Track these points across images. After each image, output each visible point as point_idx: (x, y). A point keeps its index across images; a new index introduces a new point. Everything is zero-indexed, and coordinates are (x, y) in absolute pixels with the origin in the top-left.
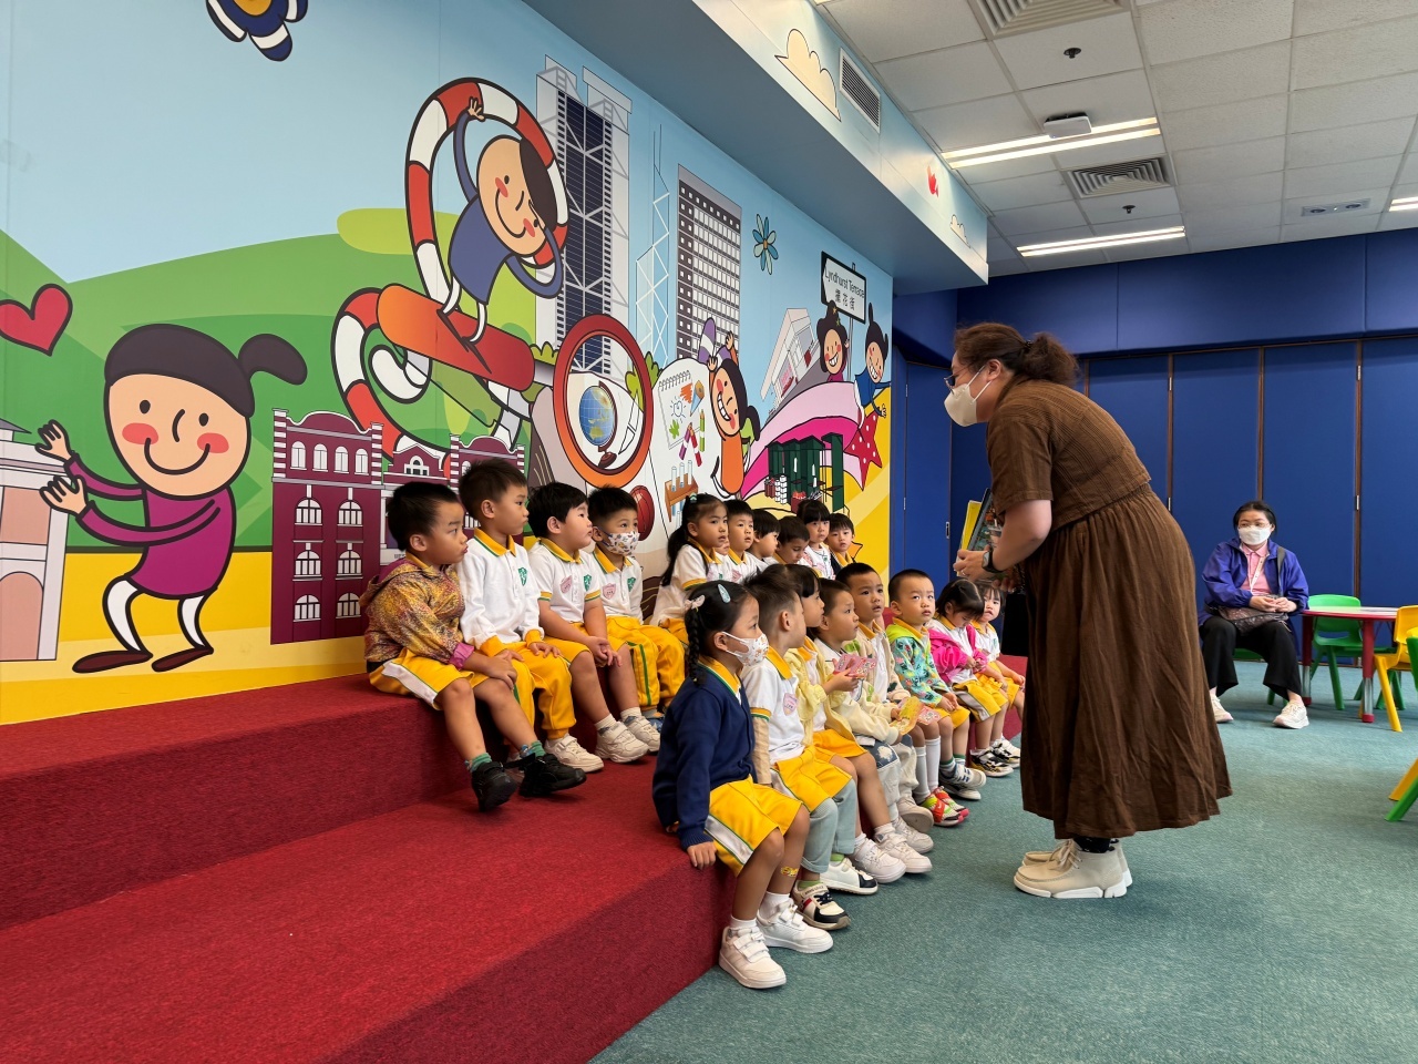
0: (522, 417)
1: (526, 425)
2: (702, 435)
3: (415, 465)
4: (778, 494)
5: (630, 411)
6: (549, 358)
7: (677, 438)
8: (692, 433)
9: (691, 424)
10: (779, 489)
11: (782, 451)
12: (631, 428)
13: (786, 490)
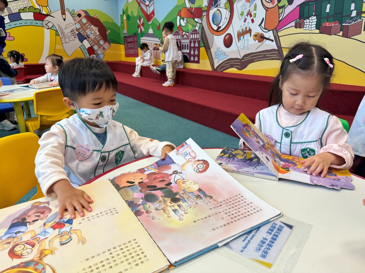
1: (201, 25)
2: (255, 12)
3: (185, 36)
4: (308, 26)
5: (225, 13)
6: (206, 9)
7: (243, 16)
8: (250, 13)
9: (250, 10)
10: (308, 23)
11: (314, 4)
12: (226, 18)
13: (315, 23)
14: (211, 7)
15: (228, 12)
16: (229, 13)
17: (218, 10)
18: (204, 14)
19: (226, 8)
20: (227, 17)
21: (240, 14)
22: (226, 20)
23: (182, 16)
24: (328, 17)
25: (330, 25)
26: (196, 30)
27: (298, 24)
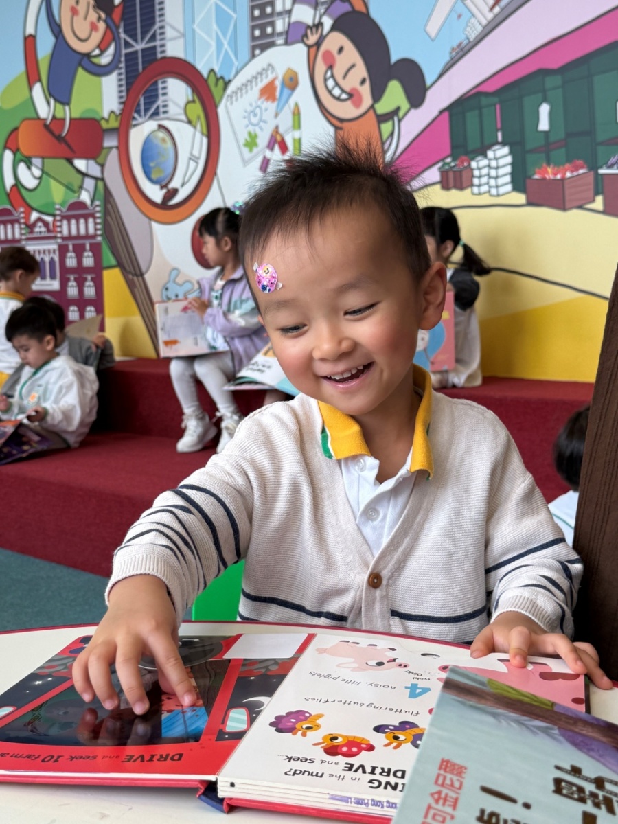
0: (96, 179)
1: (100, 184)
2: (297, 134)
3: (40, 228)
4: (484, 180)
5: (191, 141)
6: (114, 124)
7: (255, 150)
8: (279, 138)
9: (277, 127)
10: (485, 171)
11: (495, 105)
12: (193, 158)
13: (508, 169)
14: (134, 118)
15: (198, 135)
16: (205, 140)
17: (161, 127)
18: (110, 142)
19: (189, 122)
20: (196, 153)
21: (242, 142)
22: (192, 164)
23: (25, 150)
24: (548, 147)
25: (559, 177)
26: (81, 205)
27: (451, 175)
